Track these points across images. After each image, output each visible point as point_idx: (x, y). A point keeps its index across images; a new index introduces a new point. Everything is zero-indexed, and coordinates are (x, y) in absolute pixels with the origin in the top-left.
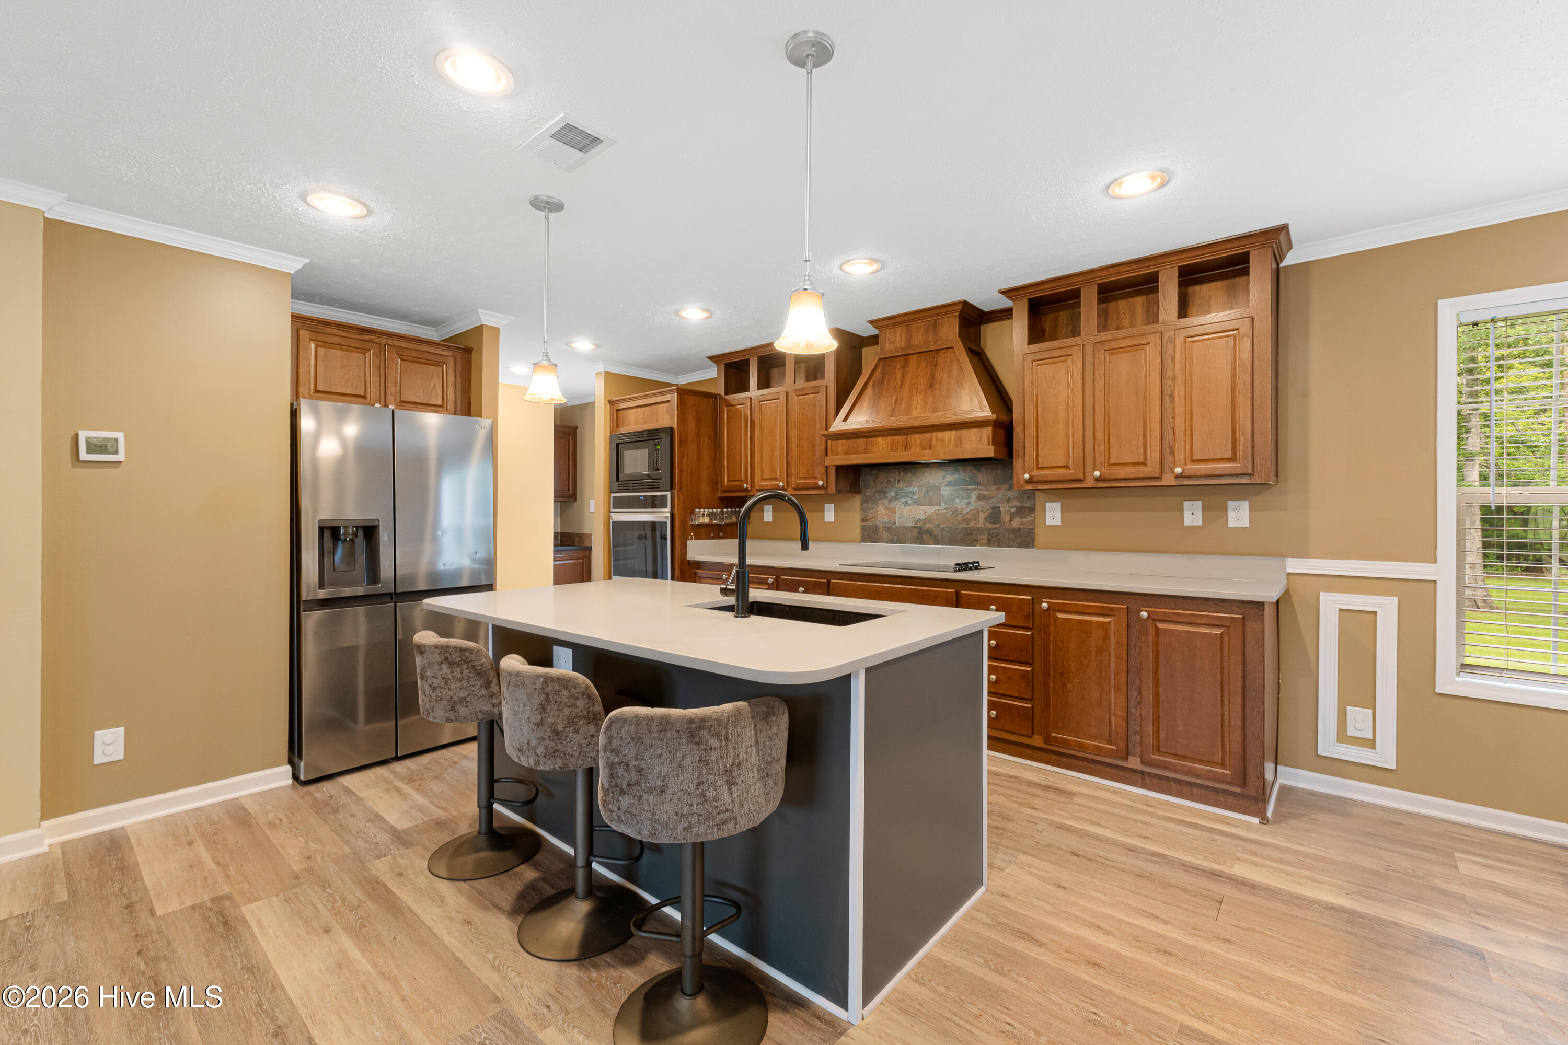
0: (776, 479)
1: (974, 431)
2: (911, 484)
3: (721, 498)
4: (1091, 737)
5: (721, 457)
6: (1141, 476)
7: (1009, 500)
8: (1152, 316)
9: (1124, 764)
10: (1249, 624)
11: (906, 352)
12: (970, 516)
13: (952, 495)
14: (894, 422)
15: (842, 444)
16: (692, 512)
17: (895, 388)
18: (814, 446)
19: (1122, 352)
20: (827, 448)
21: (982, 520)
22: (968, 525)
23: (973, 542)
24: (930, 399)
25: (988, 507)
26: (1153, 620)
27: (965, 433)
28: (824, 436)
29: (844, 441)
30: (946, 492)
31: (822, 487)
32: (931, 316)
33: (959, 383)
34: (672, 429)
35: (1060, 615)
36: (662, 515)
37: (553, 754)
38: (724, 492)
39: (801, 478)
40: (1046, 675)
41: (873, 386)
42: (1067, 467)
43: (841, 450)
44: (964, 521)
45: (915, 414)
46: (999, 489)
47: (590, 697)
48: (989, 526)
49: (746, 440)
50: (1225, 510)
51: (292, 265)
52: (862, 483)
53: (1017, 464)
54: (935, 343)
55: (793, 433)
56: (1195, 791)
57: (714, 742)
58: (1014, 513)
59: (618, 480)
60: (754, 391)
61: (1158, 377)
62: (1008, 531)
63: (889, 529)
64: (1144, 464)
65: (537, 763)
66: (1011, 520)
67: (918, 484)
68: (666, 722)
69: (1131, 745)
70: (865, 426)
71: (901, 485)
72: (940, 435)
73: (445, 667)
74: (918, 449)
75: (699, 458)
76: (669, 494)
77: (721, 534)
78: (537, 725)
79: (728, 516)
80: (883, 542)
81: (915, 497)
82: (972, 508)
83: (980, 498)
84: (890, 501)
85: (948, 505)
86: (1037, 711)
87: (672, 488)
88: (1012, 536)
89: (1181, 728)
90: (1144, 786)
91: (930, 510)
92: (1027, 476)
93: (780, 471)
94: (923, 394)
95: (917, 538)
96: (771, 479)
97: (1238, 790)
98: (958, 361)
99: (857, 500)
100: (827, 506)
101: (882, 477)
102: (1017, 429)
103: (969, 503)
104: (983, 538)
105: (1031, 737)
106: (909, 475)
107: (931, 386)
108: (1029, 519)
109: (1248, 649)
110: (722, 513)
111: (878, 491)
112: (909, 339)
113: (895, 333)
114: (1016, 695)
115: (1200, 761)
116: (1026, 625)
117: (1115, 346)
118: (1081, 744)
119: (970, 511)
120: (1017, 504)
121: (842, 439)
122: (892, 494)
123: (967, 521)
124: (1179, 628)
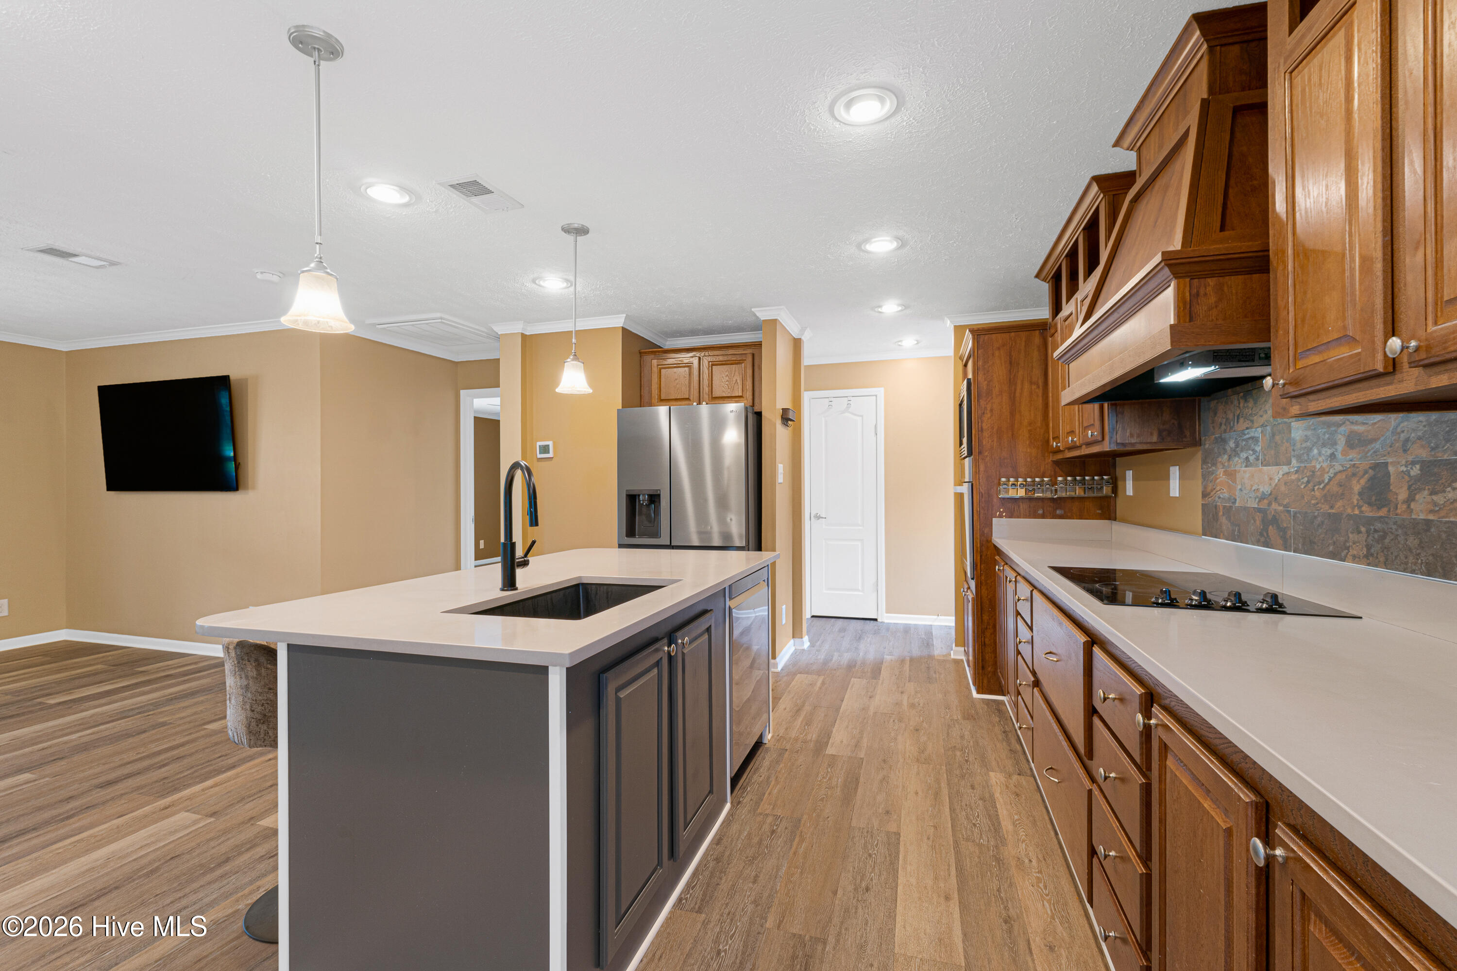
2: (1252, 421)
3: (1054, 463)
5: (1049, 408)
7: (1406, 446)
12: (1334, 488)
13: (1307, 439)
15: (1073, 369)
16: (999, 482)
21: (1355, 498)
22: (1332, 507)
23: (1341, 552)
25: (1365, 464)
30: (1298, 432)
34: (970, 380)
38: (1052, 454)
39: (1086, 428)
44: (1325, 498)
48: (1368, 511)
52: (1201, 427)
58: (1416, 479)
60: (1064, 308)
62: (1404, 525)
63: (1229, 513)
66: (1410, 499)
67: (1261, 421)
71: (1242, 425)
75: (1013, 413)
77: (1059, 512)
80: (1224, 539)
81: (1258, 448)
82: (1338, 468)
83: (1352, 443)
84: (1229, 458)
85: (1301, 462)
87: (971, 453)
88: (1411, 540)
91: (1277, 473)
95: (1260, 536)
96: (1071, 433)
99: (1197, 459)
100: (1172, 471)
101: (1220, 413)
103: (1333, 457)
104: (1359, 542)
106: (1251, 404)
111: (1217, 440)
119: (1336, 474)
120: (1424, 453)
122: (1232, 444)
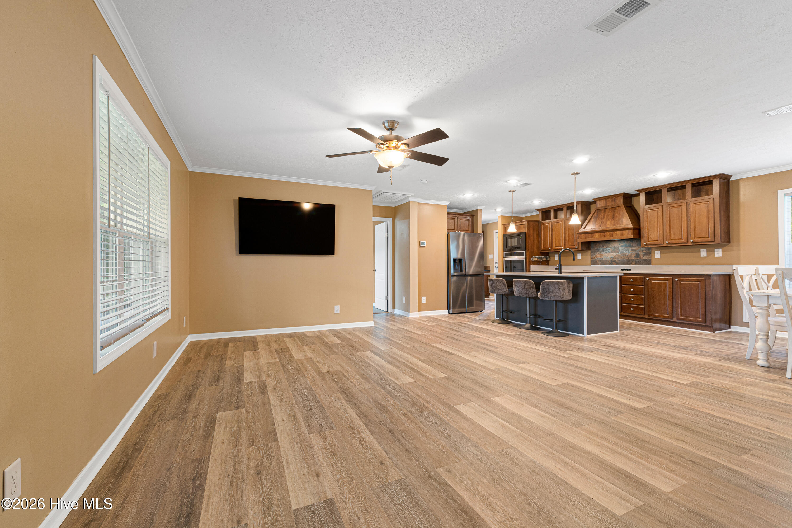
0: (561, 246)
1: (627, 231)
2: (608, 247)
3: (540, 253)
4: (662, 314)
5: (540, 240)
6: (681, 242)
7: (642, 251)
8: (684, 197)
9: (672, 320)
10: (706, 281)
11: (605, 208)
12: (629, 256)
13: (622, 250)
14: (601, 229)
15: (583, 236)
16: (532, 257)
17: (601, 219)
18: (574, 236)
19: (674, 208)
20: (578, 237)
21: (633, 257)
22: (628, 259)
23: (630, 264)
24: (613, 222)
25: (635, 253)
26: (680, 281)
27: (624, 231)
28: (577, 233)
29: (584, 235)
30: (620, 249)
31: (577, 248)
32: (613, 197)
33: (622, 217)
34: (526, 232)
35: (652, 281)
36: (523, 258)
37: (526, 294)
38: (542, 251)
39: (569, 246)
40: (648, 298)
41: (594, 218)
42: (658, 240)
43: (583, 237)
44: (627, 257)
45: (608, 226)
46: (639, 247)
47: (533, 284)
48: (635, 259)
49: (549, 235)
50: (714, 252)
51: (447, 203)
52: (591, 247)
53: (642, 240)
54: (615, 205)
55: (566, 232)
56: (693, 326)
57: (561, 285)
58: (644, 255)
59: (506, 248)
60: (552, 220)
61: (686, 215)
62: (642, 260)
63: (600, 261)
64: (682, 239)
65: (523, 295)
66: (643, 257)
67: (611, 247)
68: (553, 282)
69: (674, 315)
70: (591, 230)
71: (605, 247)
72: (616, 232)
73: (498, 283)
74: (609, 237)
75: (534, 241)
76: (525, 251)
77: (541, 264)
78: (523, 289)
79: (543, 258)
80: (599, 265)
81: (610, 251)
82: (629, 253)
83: (632, 250)
84: (601, 252)
85: (621, 253)
86: (646, 308)
87: (526, 250)
88: (643, 262)
89: (688, 309)
90: (679, 326)
91: (615, 255)
92: (645, 243)
93: (562, 243)
94: (610, 220)
95: (611, 263)
96: (559, 246)
97: (704, 324)
98: (622, 210)
99: (589, 253)
100: (578, 254)
101: (598, 245)
102: (642, 230)
103: (628, 252)
104: (634, 262)
105: (644, 315)
106: (608, 244)
107: (613, 218)
108: (649, 256)
109: (707, 287)
110: (541, 257)
111: (596, 249)
112: (606, 203)
113: (601, 202)
114: (639, 304)
115: (693, 317)
116: (642, 284)
117: (672, 206)
118: (659, 316)
120: (645, 252)
121: (583, 234)
122: (602, 250)
123: (628, 257)
124: (687, 282)
